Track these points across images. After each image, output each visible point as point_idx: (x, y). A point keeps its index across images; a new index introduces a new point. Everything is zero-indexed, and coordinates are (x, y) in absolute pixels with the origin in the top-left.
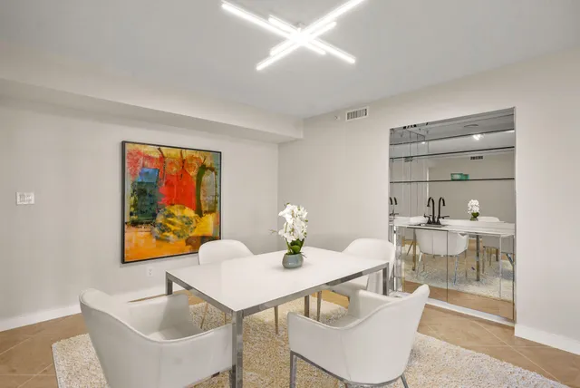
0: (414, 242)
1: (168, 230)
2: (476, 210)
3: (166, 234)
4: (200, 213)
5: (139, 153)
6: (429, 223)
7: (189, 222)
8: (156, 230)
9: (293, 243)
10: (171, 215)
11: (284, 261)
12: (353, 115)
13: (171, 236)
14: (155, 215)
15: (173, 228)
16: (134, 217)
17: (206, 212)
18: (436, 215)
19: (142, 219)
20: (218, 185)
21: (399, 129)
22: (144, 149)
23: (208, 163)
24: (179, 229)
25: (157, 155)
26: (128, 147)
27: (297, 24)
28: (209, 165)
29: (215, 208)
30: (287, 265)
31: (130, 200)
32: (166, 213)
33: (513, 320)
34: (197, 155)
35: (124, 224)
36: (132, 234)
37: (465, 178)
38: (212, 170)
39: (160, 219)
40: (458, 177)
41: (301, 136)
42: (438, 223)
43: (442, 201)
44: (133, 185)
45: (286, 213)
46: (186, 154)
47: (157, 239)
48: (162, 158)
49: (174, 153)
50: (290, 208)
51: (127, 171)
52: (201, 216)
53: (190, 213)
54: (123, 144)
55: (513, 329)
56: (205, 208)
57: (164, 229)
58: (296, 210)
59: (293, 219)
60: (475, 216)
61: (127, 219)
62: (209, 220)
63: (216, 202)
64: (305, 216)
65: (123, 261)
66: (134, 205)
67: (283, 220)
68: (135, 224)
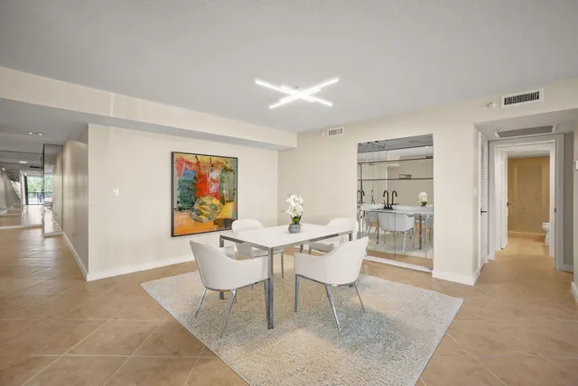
0: (378, 224)
1: (202, 214)
2: (425, 200)
3: (201, 217)
4: (223, 202)
5: (183, 160)
6: (385, 208)
7: (216, 209)
8: (194, 213)
9: (295, 218)
10: (203, 203)
11: (290, 228)
12: (333, 133)
13: (204, 217)
14: (193, 204)
15: (205, 212)
16: (180, 205)
17: (228, 202)
18: (390, 202)
19: (186, 206)
20: (235, 182)
21: (364, 144)
22: (187, 158)
23: (228, 166)
24: (209, 213)
25: (194, 161)
26: (176, 156)
27: (297, 88)
28: (229, 168)
29: (233, 198)
30: (291, 231)
31: (177, 193)
32: (201, 202)
33: (432, 269)
34: (221, 160)
35: (173, 209)
36: (178, 216)
37: (408, 178)
38: (231, 171)
39: (196, 206)
40: (404, 177)
41: (295, 146)
42: (391, 208)
43: (395, 193)
44: (179, 182)
45: (290, 200)
46: (214, 160)
47: (195, 220)
48: (198, 163)
49: (206, 159)
50: (293, 197)
51: (175, 172)
52: (224, 204)
53: (216, 202)
54: (173, 153)
55: (431, 274)
56: (227, 199)
57: (199, 213)
58: (297, 199)
59: (295, 204)
60: (424, 204)
61: (175, 206)
62: (230, 206)
63: (234, 194)
64: (302, 201)
65: (173, 235)
66: (180, 197)
67: (289, 204)
68: (180, 209)
